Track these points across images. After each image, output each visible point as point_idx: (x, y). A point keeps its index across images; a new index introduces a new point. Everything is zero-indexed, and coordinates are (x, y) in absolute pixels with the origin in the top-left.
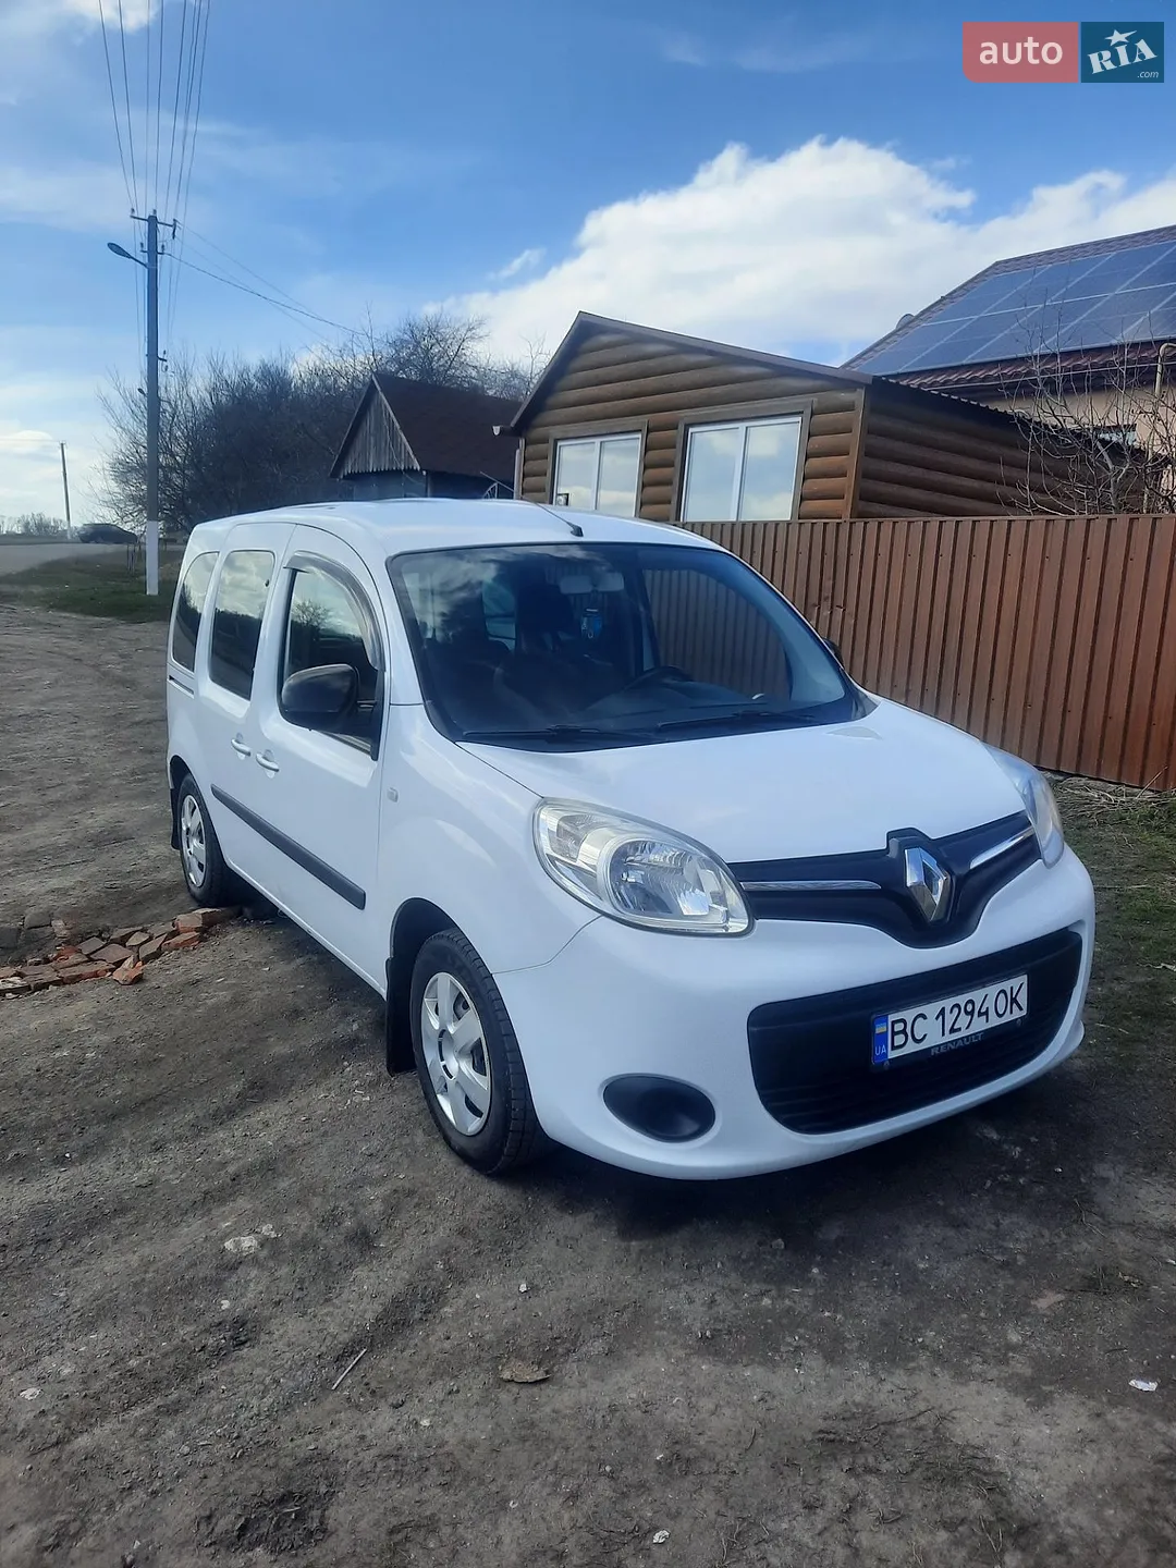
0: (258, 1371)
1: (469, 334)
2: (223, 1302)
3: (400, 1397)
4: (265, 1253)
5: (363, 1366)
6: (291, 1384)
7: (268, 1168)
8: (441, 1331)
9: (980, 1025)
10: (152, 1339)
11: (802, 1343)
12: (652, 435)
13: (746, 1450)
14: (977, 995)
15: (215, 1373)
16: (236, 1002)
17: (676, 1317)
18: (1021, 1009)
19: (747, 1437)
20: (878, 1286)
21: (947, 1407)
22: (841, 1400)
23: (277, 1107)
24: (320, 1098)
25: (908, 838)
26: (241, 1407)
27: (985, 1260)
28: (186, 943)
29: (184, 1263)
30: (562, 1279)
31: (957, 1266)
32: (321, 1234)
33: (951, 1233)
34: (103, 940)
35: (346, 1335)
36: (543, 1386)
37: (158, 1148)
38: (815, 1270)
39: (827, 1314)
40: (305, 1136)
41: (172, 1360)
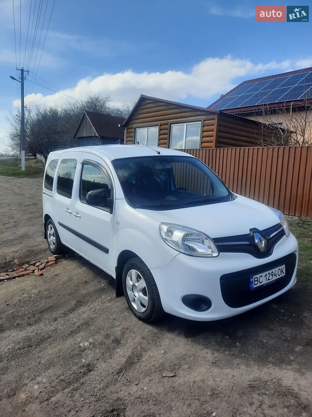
0: (97, 378)
1: (106, 100)
2: (83, 360)
3: (137, 382)
4: (91, 347)
5: (125, 375)
6: (107, 381)
7: (87, 324)
8: (144, 364)
9: (275, 278)
10: (66, 371)
11: (239, 362)
12: (161, 127)
13: (231, 390)
14: (274, 270)
15: (85, 379)
16: (70, 280)
17: (205, 358)
18: (284, 274)
19: (230, 387)
20: (255, 347)
21: (280, 377)
22: (252, 376)
23: (85, 308)
24: (96, 305)
25: (254, 230)
26: (95, 387)
27: (280, 339)
28: (52, 265)
29: (70, 350)
30: (172, 349)
31: (273, 341)
32: (106, 340)
33: (270, 332)
34: (28, 264)
35: (118, 367)
36: (174, 377)
37: (55, 320)
38: (238, 344)
39: (243, 355)
40: (95, 315)
41: (73, 376)
